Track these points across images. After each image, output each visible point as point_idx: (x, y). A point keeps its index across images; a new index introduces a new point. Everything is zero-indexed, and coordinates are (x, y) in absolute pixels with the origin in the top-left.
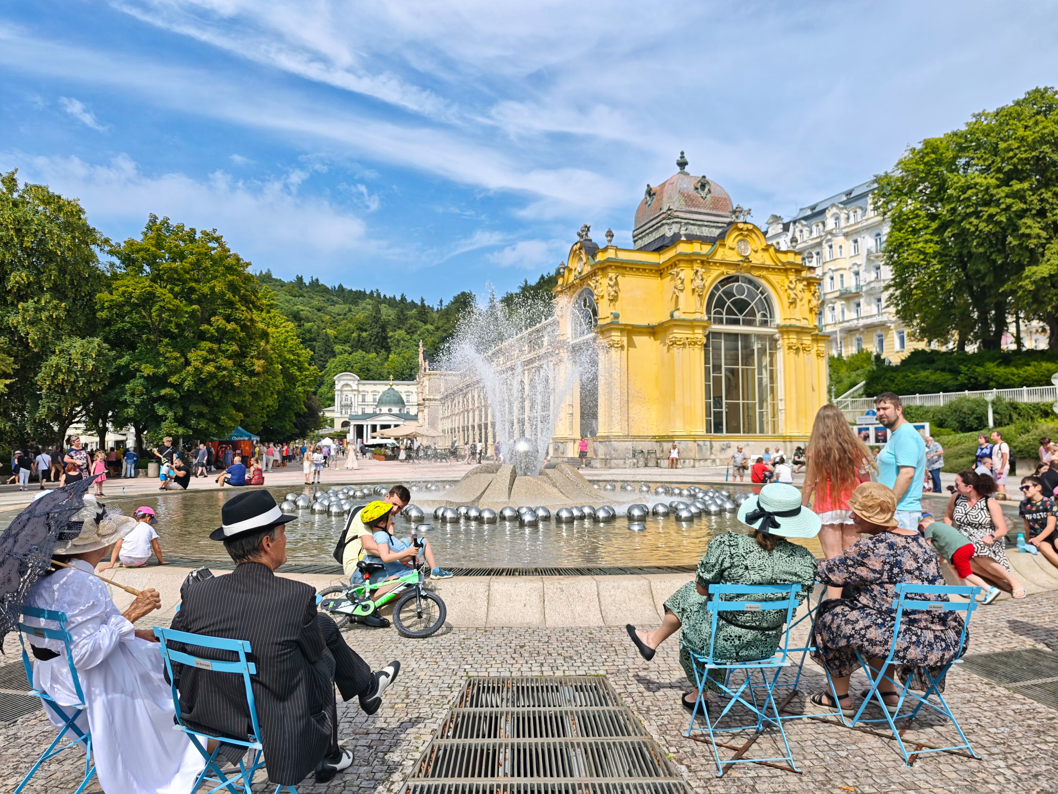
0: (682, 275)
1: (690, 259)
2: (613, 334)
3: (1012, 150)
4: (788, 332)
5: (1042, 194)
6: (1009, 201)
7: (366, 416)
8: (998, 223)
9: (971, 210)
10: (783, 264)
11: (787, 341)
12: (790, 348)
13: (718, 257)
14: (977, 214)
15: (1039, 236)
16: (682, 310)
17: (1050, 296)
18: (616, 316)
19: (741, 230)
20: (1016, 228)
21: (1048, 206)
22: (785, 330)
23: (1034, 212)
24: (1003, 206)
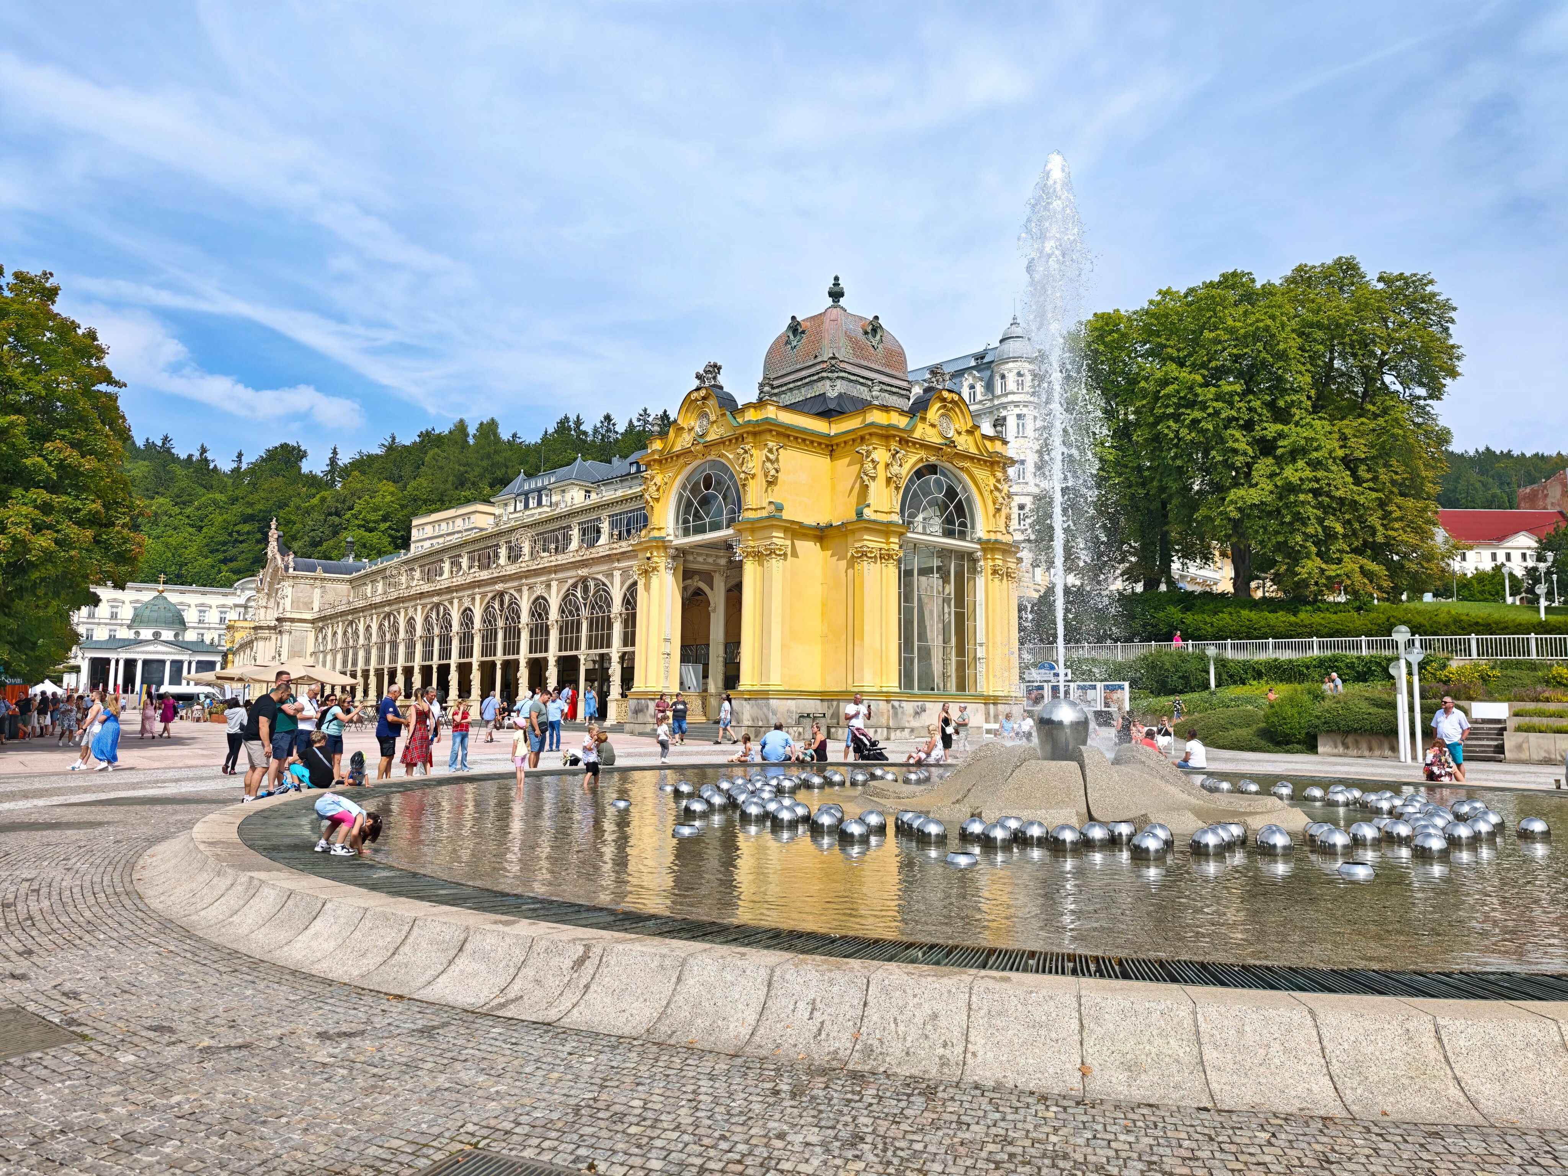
0: (875, 455)
1: (886, 434)
2: (774, 534)
3: (1220, 342)
4: (993, 550)
5: (1250, 401)
6: (1219, 405)
7: (114, 643)
8: (1204, 431)
9: (1171, 410)
10: (990, 454)
11: (990, 563)
12: (995, 572)
13: (917, 434)
14: (1176, 417)
15: (1245, 454)
16: (873, 508)
17: (1255, 528)
18: (780, 508)
19: (944, 400)
20: (1222, 441)
21: (1256, 418)
22: (990, 547)
23: (1241, 422)
24: (1210, 410)
